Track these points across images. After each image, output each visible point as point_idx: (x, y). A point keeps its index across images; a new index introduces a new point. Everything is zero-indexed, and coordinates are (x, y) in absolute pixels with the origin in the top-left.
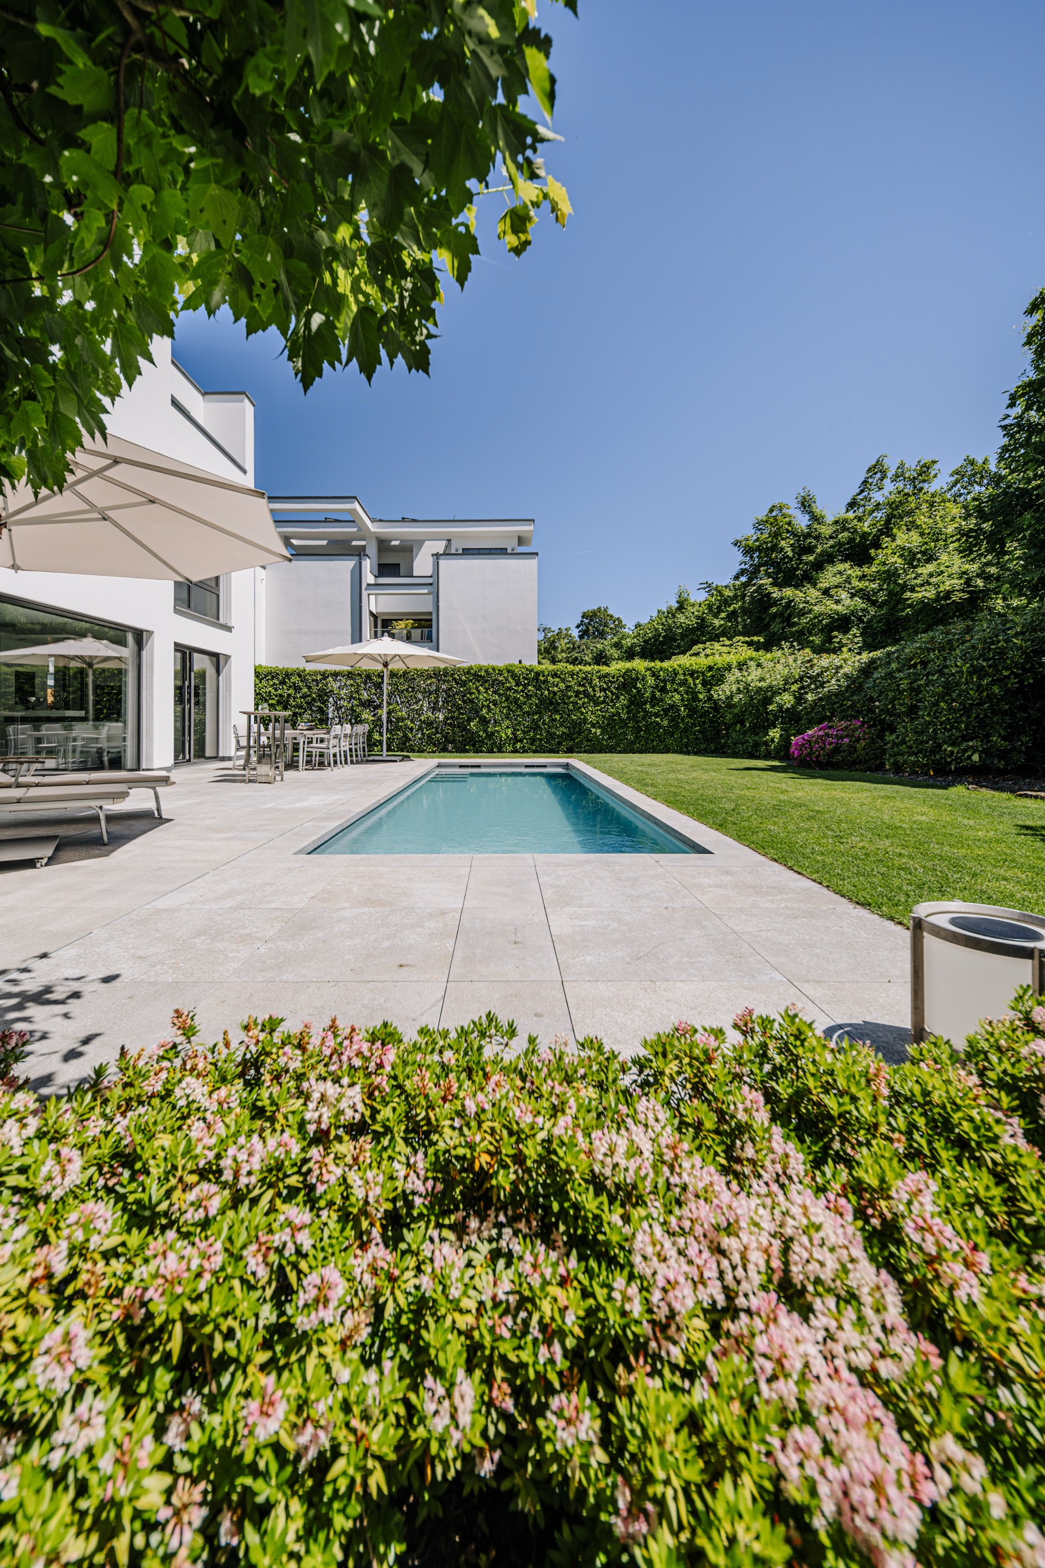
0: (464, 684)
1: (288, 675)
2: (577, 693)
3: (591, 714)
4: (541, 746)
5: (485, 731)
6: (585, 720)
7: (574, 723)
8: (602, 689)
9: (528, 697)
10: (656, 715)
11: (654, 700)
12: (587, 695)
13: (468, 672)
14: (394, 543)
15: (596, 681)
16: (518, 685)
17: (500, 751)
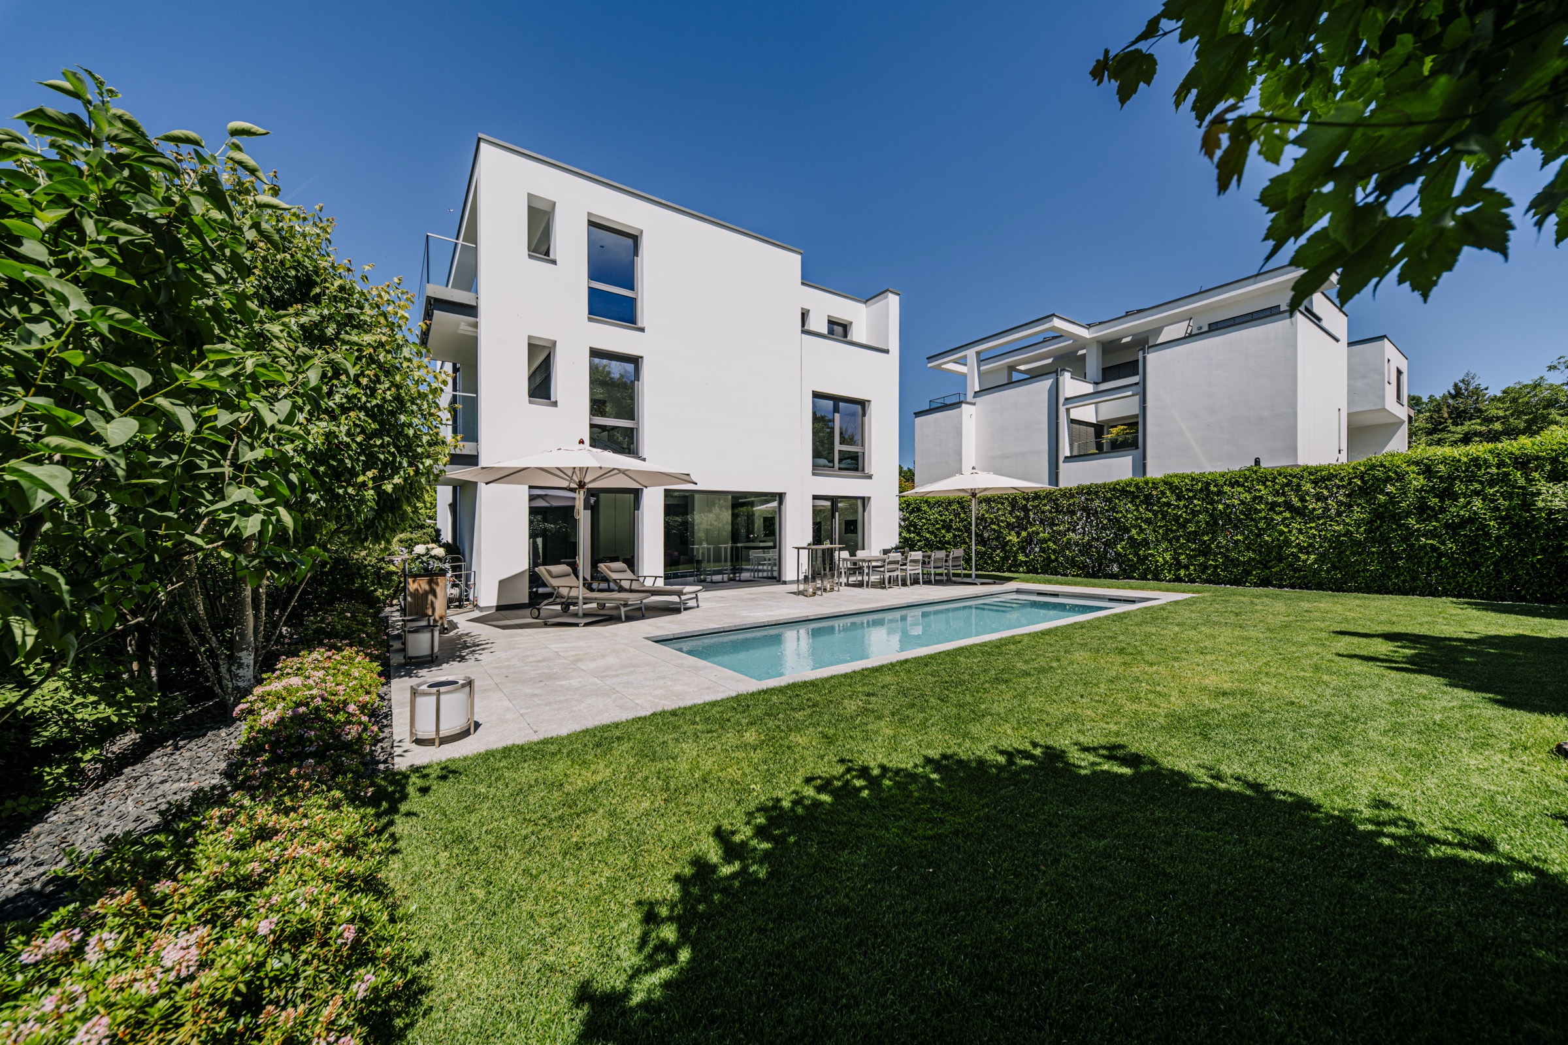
0: (1109, 500)
1: (950, 503)
2: (1272, 506)
3: (1297, 533)
4: (1215, 574)
5: (1137, 554)
6: (1287, 543)
7: (1269, 548)
8: (1319, 498)
9: (1194, 513)
10: (1432, 534)
11: (1422, 510)
12: (1289, 506)
13: (1114, 489)
14: (1124, 340)
15: (1308, 487)
16: (1179, 499)
17: (1156, 578)
